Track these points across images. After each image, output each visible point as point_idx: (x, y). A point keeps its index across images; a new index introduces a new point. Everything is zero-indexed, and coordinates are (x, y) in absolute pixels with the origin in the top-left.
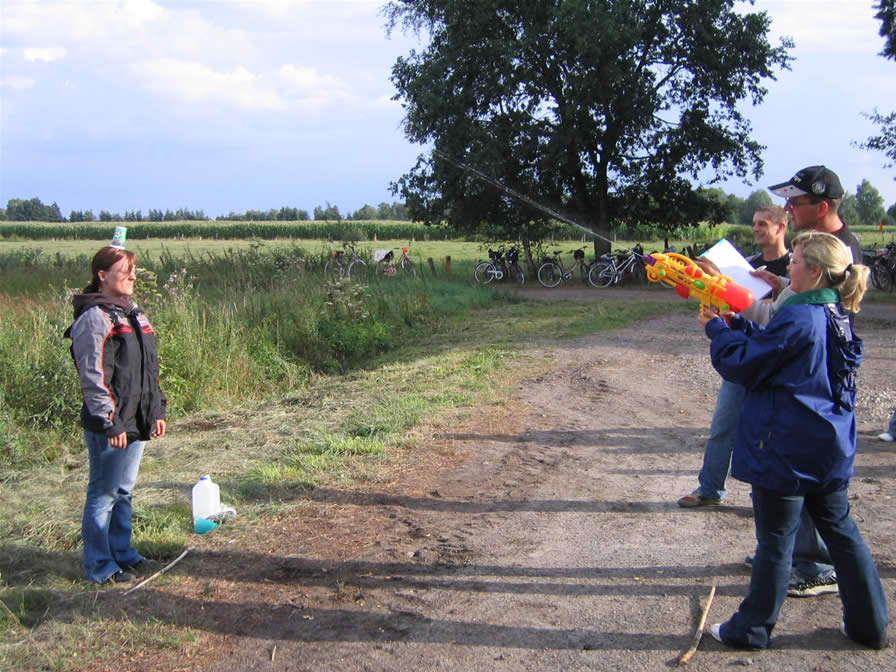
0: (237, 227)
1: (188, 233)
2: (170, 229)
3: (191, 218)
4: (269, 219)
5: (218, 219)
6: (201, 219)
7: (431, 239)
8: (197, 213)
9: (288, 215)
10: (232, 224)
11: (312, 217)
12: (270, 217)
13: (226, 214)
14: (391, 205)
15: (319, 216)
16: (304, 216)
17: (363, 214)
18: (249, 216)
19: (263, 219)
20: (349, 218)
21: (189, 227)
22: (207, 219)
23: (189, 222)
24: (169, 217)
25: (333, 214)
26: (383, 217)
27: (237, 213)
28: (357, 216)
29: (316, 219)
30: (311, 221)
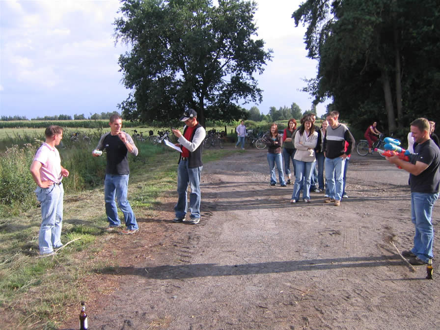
0: (43, 123)
1: (22, 126)
2: (13, 124)
3: (19, 119)
4: (54, 120)
5: (32, 120)
6: (25, 120)
7: (125, 127)
8: (23, 117)
9: (62, 117)
10: (40, 122)
11: (73, 118)
12: (55, 119)
13: (36, 118)
14: (106, 113)
15: (77, 118)
16: (69, 118)
17: (95, 117)
18: (46, 118)
19: (52, 120)
20: (89, 119)
21: (22, 123)
22: (27, 120)
24: (11, 119)
25: (82, 117)
26: (104, 118)
27: (41, 117)
28: (92, 118)
29: (75, 119)
30: (73, 120)
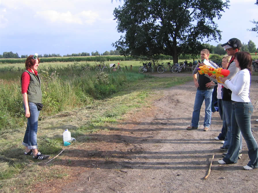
0: (69, 58)
1: (55, 60)
2: (50, 59)
3: (56, 56)
4: (78, 56)
5: (64, 56)
6: (59, 56)
7: (125, 60)
8: (58, 54)
9: (84, 54)
10: (68, 57)
11: (91, 55)
13: (66, 55)
14: (114, 51)
15: (93, 54)
16: (88, 55)
17: (106, 54)
18: (73, 55)
19: (77, 56)
20: (102, 55)
21: (56, 59)
22: (61, 56)
23: (55, 57)
24: (50, 56)
25: (97, 53)
26: (111, 54)
28: (104, 54)
29: (92, 55)
30: (91, 56)
